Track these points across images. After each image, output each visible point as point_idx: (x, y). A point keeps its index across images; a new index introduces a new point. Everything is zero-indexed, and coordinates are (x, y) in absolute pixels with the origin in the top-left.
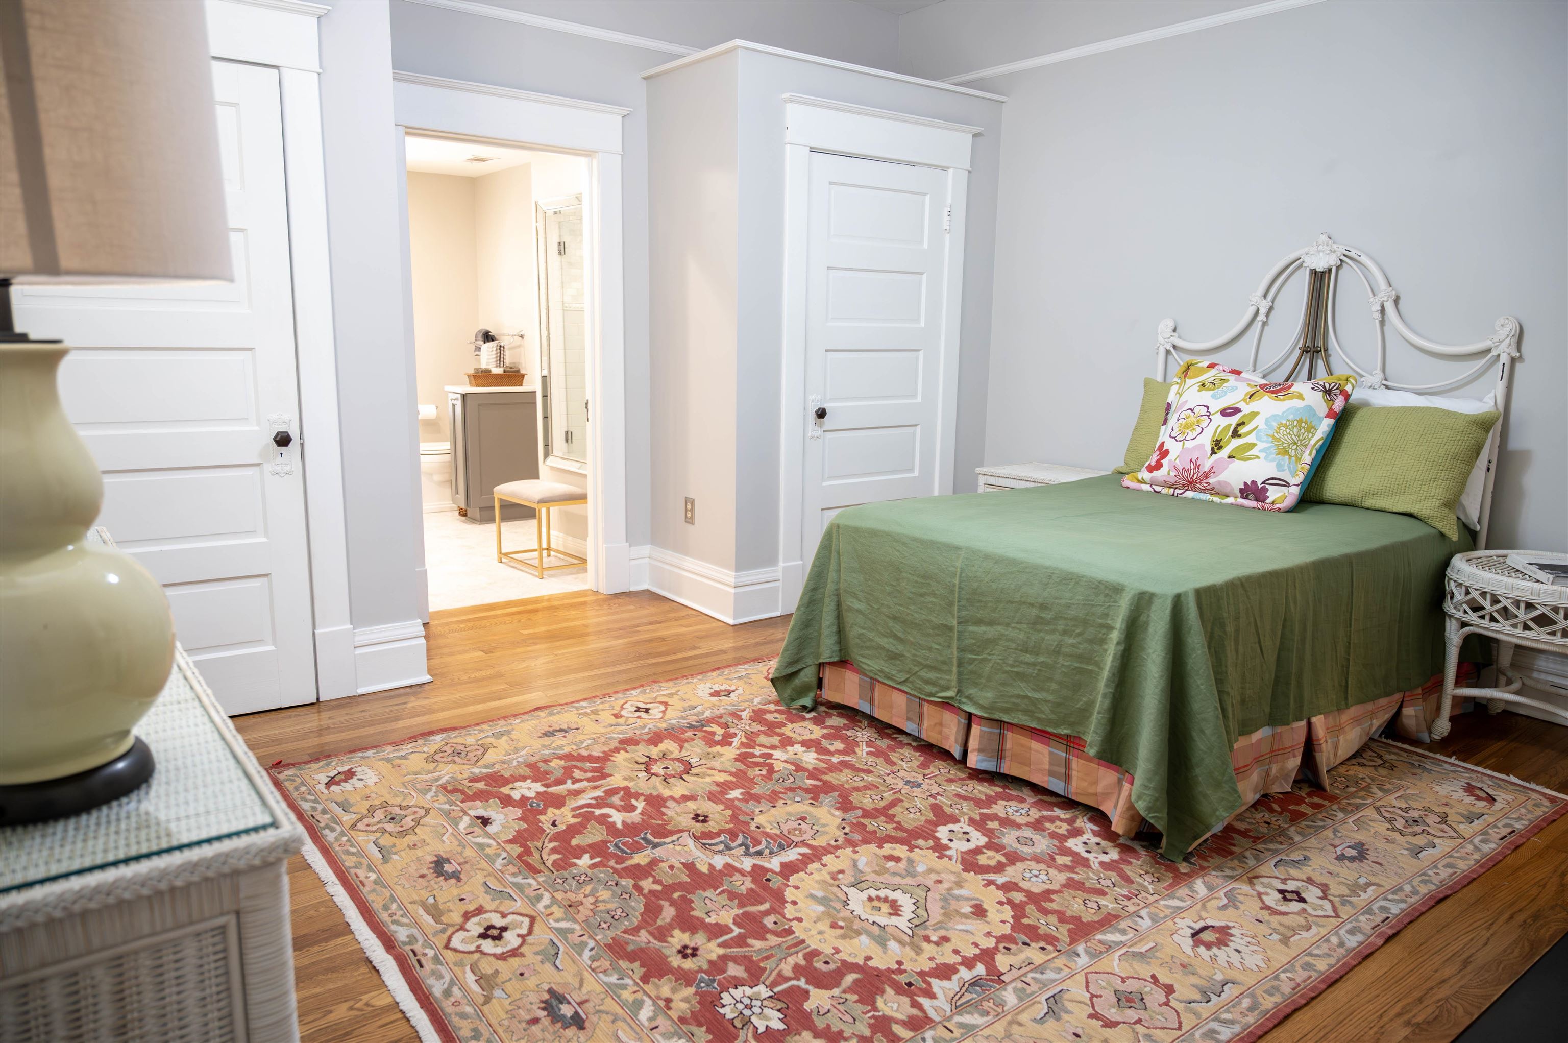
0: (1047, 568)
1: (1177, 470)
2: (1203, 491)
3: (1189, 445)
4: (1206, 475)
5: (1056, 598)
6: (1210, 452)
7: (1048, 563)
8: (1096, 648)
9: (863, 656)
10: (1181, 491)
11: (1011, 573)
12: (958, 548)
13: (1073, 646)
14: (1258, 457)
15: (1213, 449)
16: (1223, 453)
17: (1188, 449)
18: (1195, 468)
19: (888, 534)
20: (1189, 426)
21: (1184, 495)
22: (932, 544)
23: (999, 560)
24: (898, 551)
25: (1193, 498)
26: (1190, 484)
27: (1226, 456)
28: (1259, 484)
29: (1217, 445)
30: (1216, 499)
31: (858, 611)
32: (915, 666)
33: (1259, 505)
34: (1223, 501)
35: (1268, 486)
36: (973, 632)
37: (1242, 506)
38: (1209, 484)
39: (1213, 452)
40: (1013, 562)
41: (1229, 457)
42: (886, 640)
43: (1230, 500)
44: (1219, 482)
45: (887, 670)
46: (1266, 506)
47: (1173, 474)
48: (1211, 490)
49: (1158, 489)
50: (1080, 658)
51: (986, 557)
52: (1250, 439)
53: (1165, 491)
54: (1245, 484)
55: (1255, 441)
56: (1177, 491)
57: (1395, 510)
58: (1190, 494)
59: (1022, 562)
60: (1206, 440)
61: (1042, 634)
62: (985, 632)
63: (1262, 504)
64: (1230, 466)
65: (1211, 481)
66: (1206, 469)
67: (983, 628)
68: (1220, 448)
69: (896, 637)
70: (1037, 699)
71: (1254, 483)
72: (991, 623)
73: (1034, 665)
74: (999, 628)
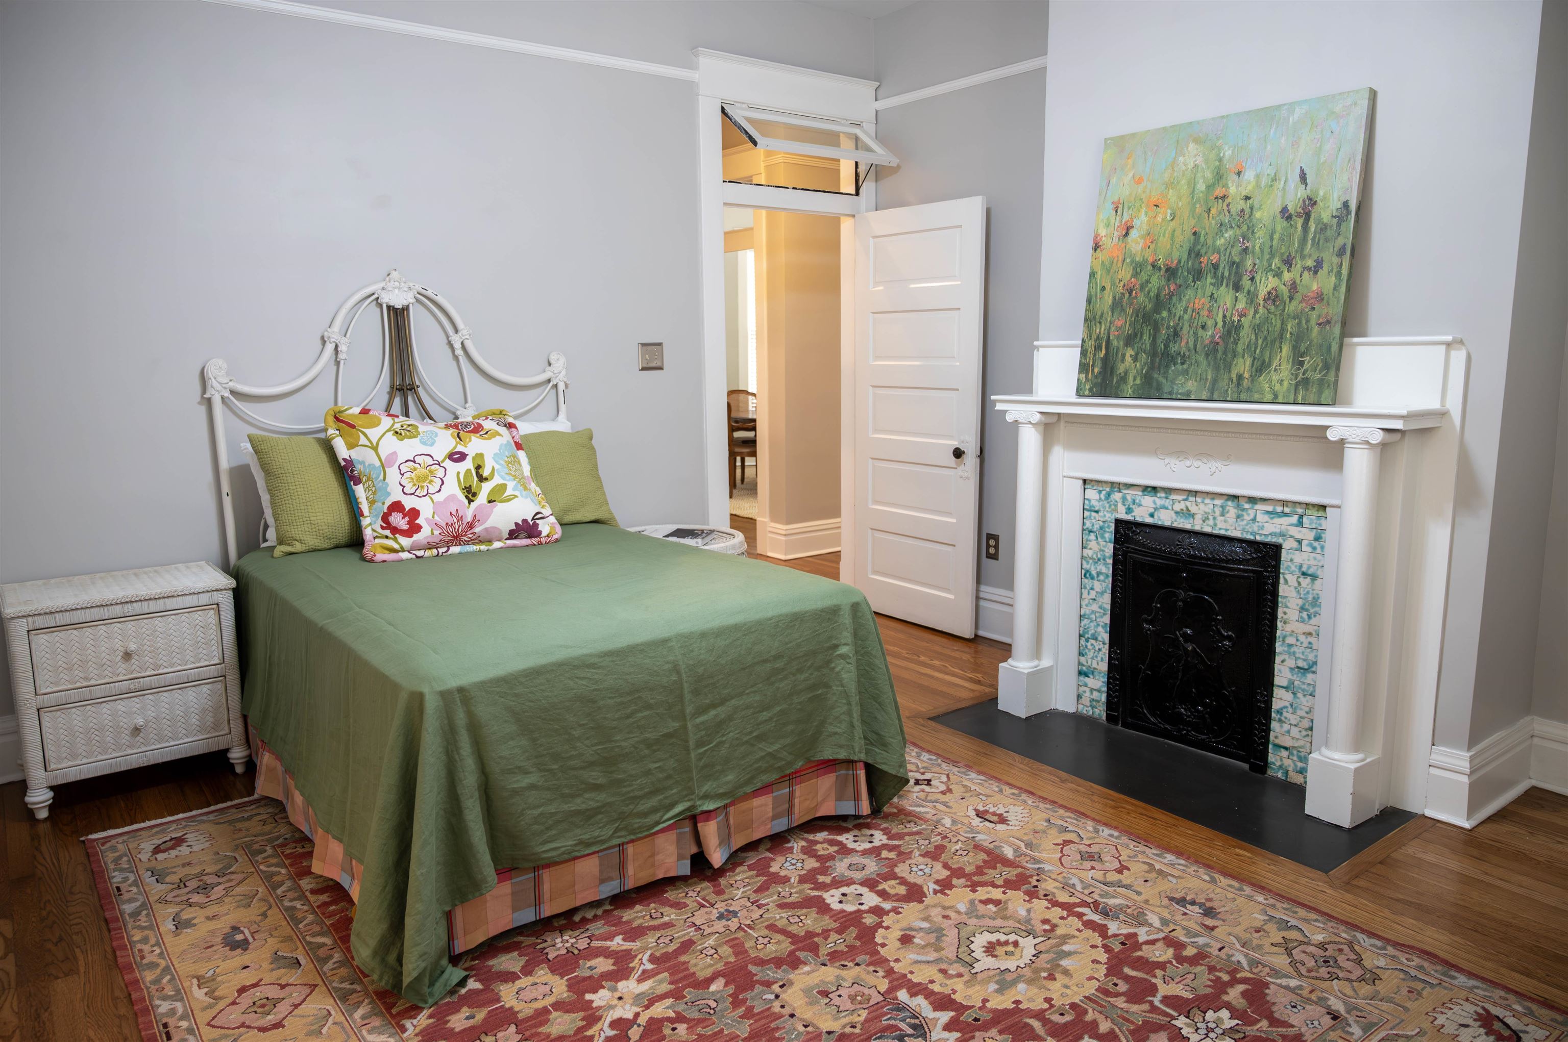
0: (770, 619)
1: (440, 527)
2: (467, 543)
3: (438, 498)
4: (471, 526)
5: (787, 644)
6: (466, 501)
7: (770, 613)
8: (825, 671)
9: (545, 842)
10: (445, 549)
11: (737, 639)
12: (664, 641)
13: (805, 680)
14: (516, 496)
15: (467, 497)
16: (481, 499)
17: (439, 503)
18: (458, 521)
19: (560, 665)
20: (421, 479)
21: (449, 552)
22: (633, 650)
23: (719, 633)
24: (584, 678)
25: (460, 553)
26: (457, 539)
27: (485, 501)
28: (529, 520)
29: (470, 494)
30: (483, 547)
31: (532, 787)
32: (627, 805)
33: (535, 541)
34: (490, 548)
35: (537, 521)
36: (702, 723)
37: (515, 547)
38: (474, 533)
39: (470, 501)
40: (736, 628)
41: (490, 502)
42: (579, 800)
43: (497, 545)
44: (486, 529)
45: (586, 836)
46: (544, 540)
47: (437, 532)
48: (479, 540)
49: (420, 553)
50: (813, 687)
51: (703, 635)
52: (497, 480)
53: (428, 553)
54: (516, 524)
55: (501, 481)
56: (441, 550)
57: (588, 520)
58: (455, 550)
59: (745, 624)
60: (453, 488)
61: (777, 685)
62: (716, 716)
63: (537, 539)
64: (495, 510)
65: (477, 530)
66: (469, 519)
67: (713, 713)
68: (474, 495)
69: (597, 788)
70: (776, 751)
71: (525, 521)
72: (723, 702)
73: (771, 719)
74: (733, 702)
